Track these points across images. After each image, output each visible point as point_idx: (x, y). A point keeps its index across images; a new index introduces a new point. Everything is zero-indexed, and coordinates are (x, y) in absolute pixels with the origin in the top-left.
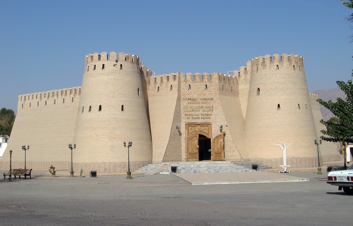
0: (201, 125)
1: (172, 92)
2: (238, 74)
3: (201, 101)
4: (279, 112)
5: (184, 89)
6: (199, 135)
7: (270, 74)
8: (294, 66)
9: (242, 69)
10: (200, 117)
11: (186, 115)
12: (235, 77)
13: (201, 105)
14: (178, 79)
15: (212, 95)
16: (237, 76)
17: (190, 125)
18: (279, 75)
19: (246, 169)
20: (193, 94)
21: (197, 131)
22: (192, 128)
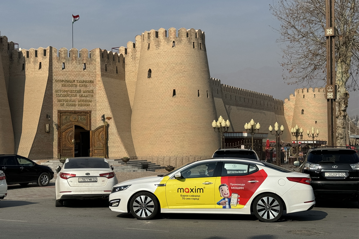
0: (78, 114)
1: (41, 71)
2: (124, 52)
3: (78, 84)
4: (175, 99)
5: (57, 68)
6: (75, 125)
7: (164, 52)
8: (194, 43)
9: (130, 45)
10: (77, 103)
11: (59, 101)
12: (121, 55)
13: (78, 88)
14: (49, 54)
15: (92, 77)
16: (124, 54)
17: (64, 114)
18: (175, 54)
19: (134, 169)
20: (68, 74)
21: (73, 122)
22: (66, 117)
